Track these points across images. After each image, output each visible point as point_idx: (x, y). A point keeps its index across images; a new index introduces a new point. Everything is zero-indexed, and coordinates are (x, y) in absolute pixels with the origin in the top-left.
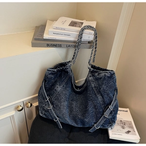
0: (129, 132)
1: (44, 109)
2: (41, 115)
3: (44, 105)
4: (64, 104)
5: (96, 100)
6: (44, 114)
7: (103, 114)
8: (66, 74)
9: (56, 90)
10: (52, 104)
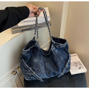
0: (80, 68)
1: (28, 76)
2: (27, 80)
3: (28, 73)
4: (42, 68)
5: (60, 60)
6: (29, 78)
7: (65, 66)
8: (37, 49)
9: (34, 62)
10: (34, 70)
